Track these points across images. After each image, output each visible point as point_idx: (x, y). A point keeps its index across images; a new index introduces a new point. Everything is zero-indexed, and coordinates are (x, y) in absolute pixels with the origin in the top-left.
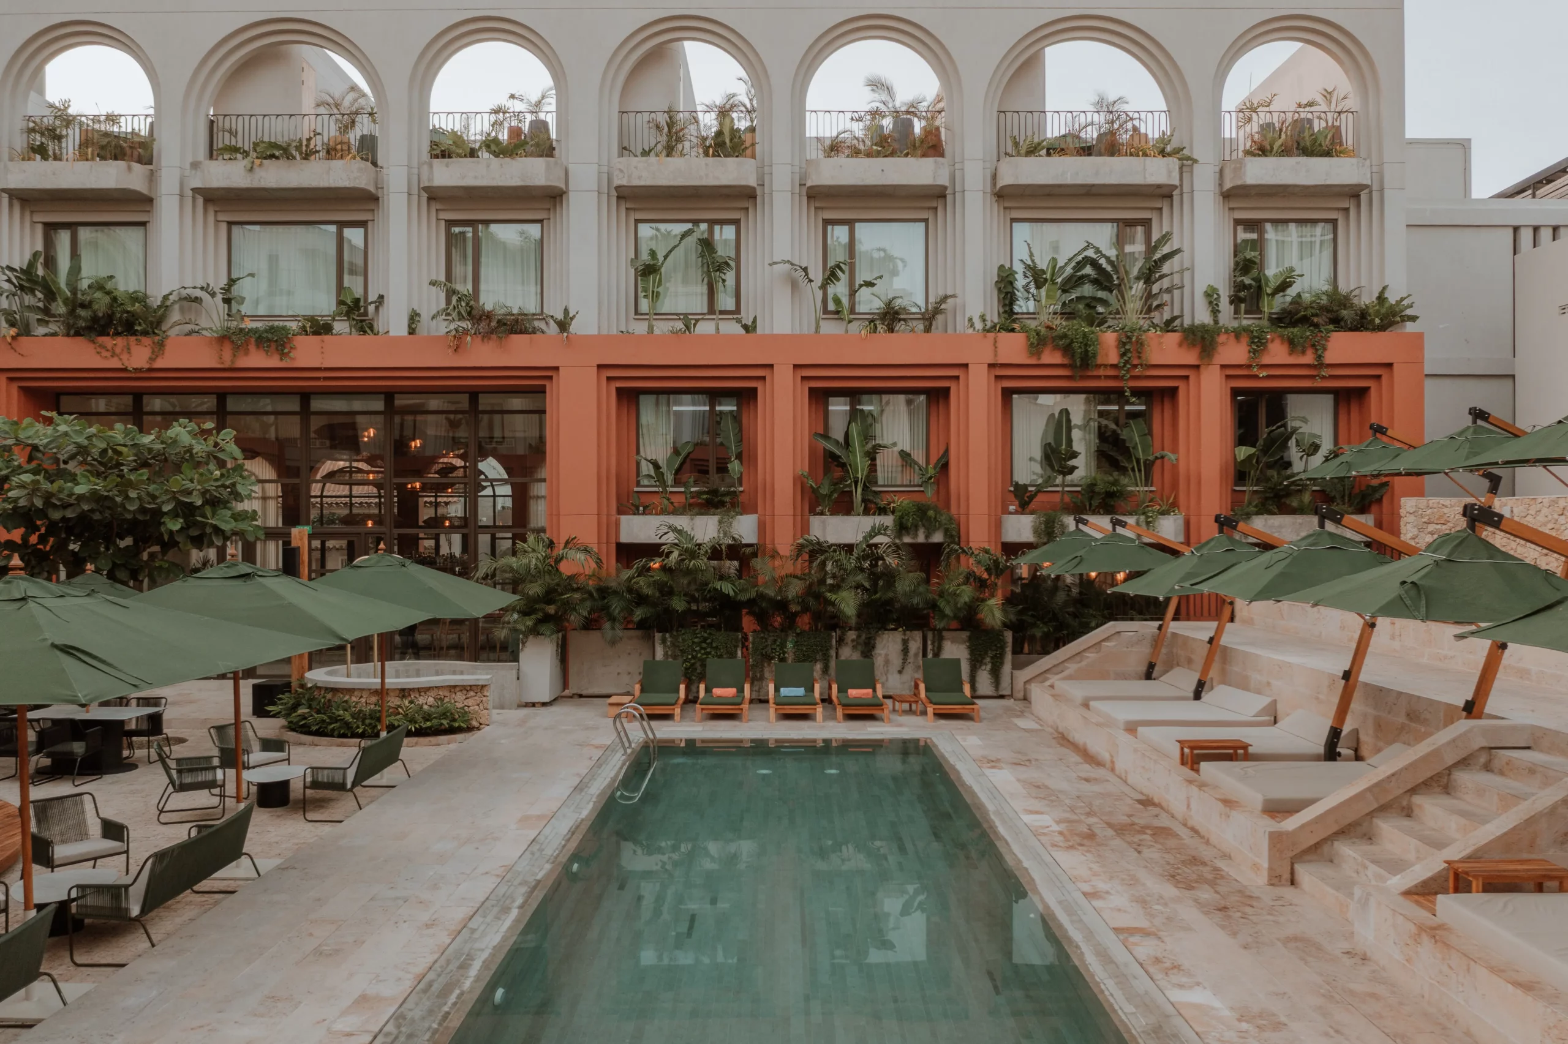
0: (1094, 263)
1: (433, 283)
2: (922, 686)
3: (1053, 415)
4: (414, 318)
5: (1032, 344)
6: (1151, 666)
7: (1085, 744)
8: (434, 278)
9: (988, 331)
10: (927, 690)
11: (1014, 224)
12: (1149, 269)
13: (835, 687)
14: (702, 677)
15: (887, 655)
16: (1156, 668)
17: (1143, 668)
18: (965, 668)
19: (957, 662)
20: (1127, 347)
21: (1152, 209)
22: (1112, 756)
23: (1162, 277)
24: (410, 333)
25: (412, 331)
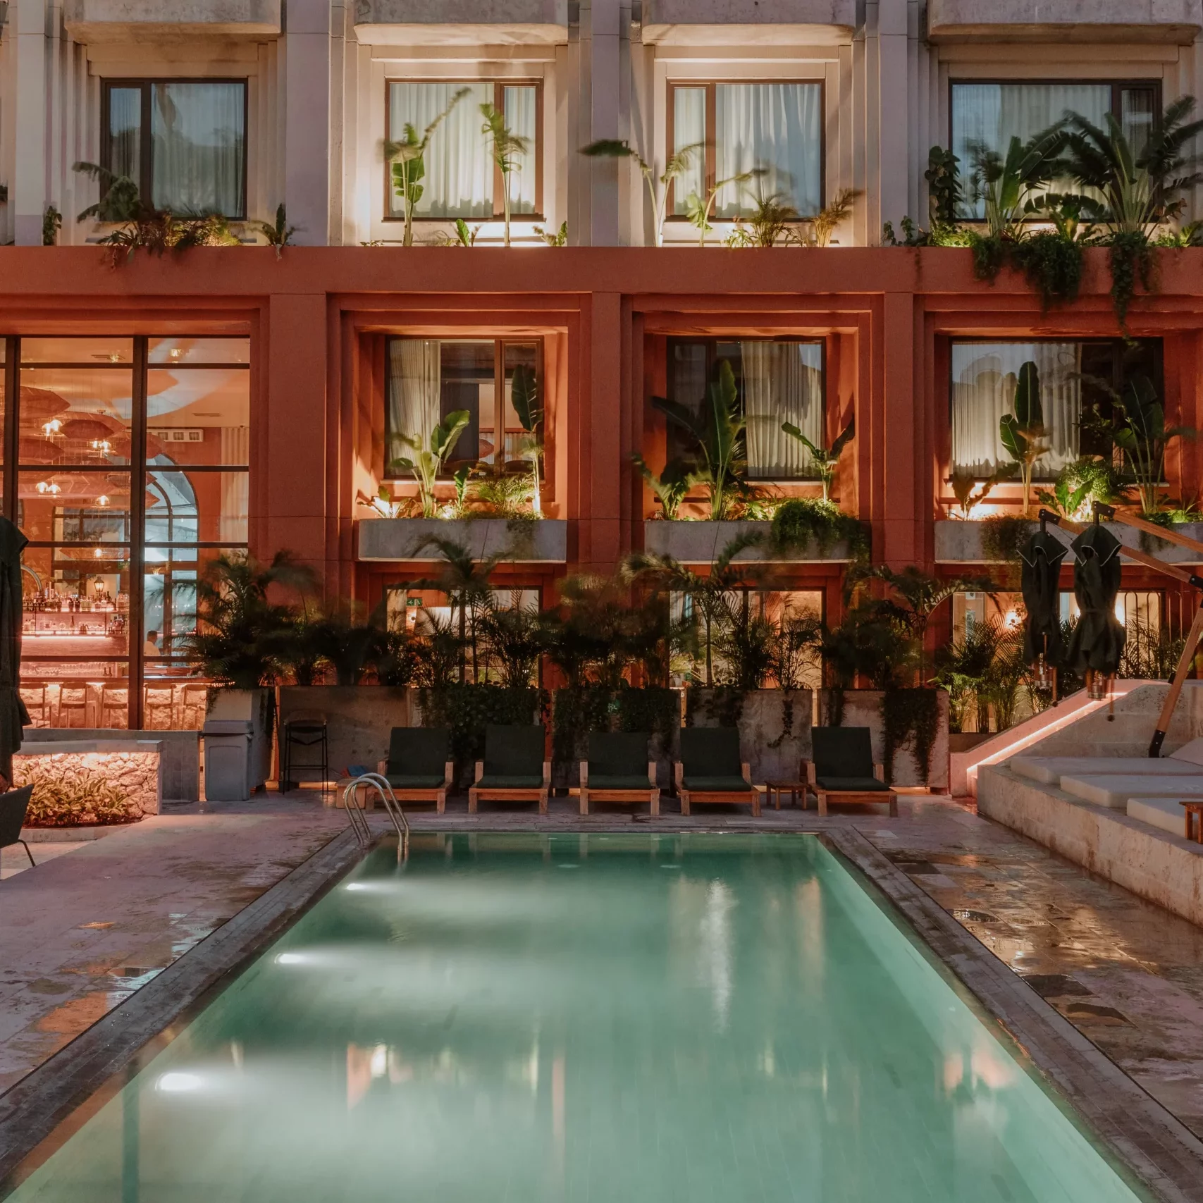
0: (1076, 142)
1: (82, 167)
2: (811, 767)
3: (1012, 375)
4: (51, 220)
5: (981, 263)
6: (1159, 737)
7: (1052, 839)
8: (84, 159)
9: (914, 245)
10: (818, 774)
11: (955, 86)
12: (1159, 152)
13: (679, 767)
14: (479, 754)
15: (759, 726)
16: (1165, 742)
17: (1146, 742)
18: (876, 741)
19: (865, 732)
20: (1125, 267)
21: (1163, 63)
22: (1089, 844)
23: (1179, 164)
24: (45, 244)
25: (49, 241)
